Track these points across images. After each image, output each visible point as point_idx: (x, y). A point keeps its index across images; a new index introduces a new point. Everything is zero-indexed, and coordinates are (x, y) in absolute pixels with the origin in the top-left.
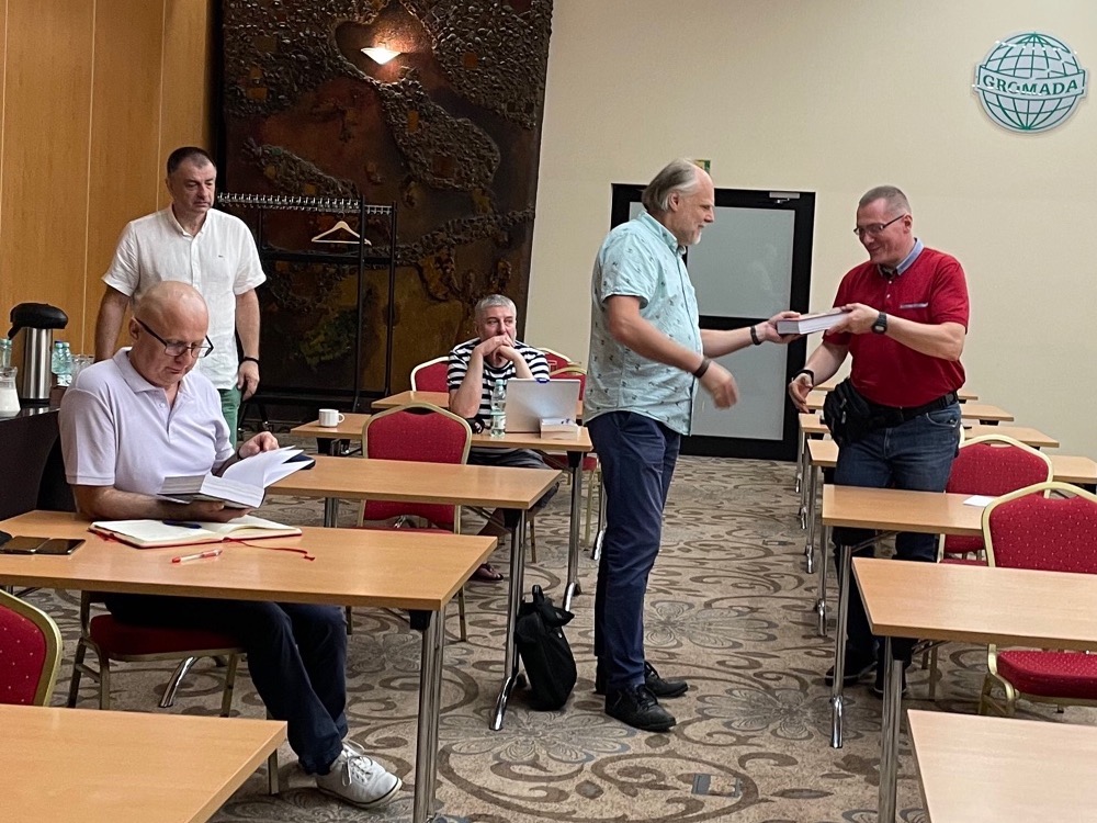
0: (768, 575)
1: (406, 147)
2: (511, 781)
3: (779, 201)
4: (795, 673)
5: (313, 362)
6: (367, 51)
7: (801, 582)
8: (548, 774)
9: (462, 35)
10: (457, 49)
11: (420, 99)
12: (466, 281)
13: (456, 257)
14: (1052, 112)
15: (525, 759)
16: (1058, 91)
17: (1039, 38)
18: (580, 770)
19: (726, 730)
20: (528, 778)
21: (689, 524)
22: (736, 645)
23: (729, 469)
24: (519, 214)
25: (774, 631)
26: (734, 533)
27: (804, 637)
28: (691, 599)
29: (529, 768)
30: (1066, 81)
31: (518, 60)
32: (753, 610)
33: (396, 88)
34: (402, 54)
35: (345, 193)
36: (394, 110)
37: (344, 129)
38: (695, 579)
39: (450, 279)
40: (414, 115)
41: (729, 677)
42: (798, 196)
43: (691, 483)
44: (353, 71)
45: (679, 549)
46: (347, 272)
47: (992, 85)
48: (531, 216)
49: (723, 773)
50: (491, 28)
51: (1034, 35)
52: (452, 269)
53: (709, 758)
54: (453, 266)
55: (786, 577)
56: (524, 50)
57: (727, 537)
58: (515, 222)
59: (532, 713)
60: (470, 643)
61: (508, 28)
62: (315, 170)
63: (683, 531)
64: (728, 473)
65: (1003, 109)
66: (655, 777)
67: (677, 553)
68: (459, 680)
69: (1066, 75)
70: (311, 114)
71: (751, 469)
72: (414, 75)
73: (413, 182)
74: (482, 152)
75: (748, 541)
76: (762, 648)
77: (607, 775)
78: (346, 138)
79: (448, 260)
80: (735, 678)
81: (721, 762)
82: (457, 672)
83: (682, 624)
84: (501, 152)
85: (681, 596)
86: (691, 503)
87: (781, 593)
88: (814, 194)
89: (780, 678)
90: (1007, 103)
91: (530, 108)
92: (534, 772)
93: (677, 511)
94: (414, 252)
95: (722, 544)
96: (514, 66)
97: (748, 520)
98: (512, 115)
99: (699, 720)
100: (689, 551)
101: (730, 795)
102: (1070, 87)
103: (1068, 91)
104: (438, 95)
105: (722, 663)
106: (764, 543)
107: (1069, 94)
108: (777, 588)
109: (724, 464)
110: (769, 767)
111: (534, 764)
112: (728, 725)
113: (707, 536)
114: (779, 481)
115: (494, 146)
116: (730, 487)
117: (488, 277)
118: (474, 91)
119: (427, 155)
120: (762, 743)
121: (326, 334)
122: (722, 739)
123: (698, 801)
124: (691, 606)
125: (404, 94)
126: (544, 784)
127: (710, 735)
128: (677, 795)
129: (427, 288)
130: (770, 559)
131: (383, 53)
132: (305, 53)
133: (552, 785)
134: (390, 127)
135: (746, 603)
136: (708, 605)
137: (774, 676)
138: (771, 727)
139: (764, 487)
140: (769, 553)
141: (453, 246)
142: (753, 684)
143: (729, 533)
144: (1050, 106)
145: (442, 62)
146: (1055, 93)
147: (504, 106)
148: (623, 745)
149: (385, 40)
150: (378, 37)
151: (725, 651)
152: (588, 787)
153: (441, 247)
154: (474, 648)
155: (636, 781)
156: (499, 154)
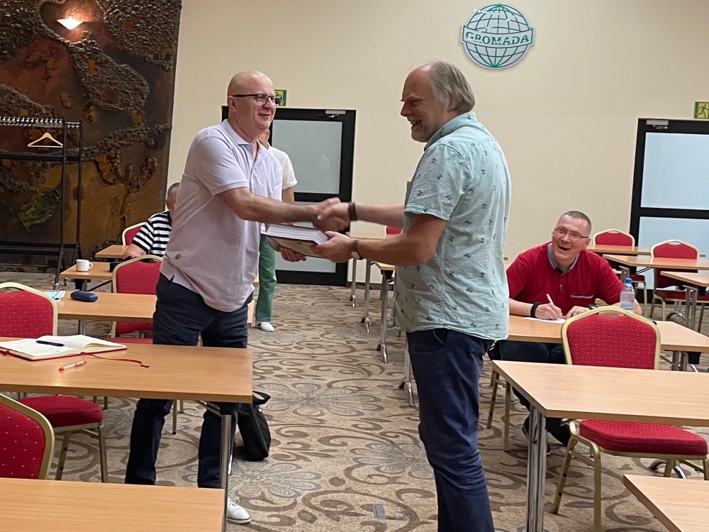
0: (359, 365)
1: (87, 84)
2: (253, 511)
3: (333, 116)
4: (406, 433)
5: (27, 225)
6: (61, 21)
7: (383, 369)
8: (276, 506)
9: (123, 10)
10: (120, 19)
11: (96, 52)
12: (127, 171)
13: (120, 155)
14: (512, 55)
15: (256, 495)
16: (515, 42)
17: (503, 8)
18: (295, 503)
19: (377, 473)
20: (264, 509)
21: (293, 330)
22: (359, 414)
23: (303, 292)
24: (162, 126)
25: (380, 404)
26: (325, 336)
27: (401, 407)
28: (317, 382)
29: (261, 502)
30: (521, 35)
31: (160, 26)
32: (360, 389)
33: (80, 45)
34: (84, 23)
35: (48, 114)
36: (79, 60)
37: (46, 72)
38: (314, 368)
39: (116, 169)
40: (92, 62)
41: (364, 436)
42: (344, 113)
43: (283, 302)
44: (52, 35)
45: (295, 347)
46: (49, 166)
47: (472, 38)
48: (169, 128)
49: (389, 504)
50: (142, 5)
51: (500, 6)
52: (118, 164)
53: (375, 493)
54: (119, 161)
55: (372, 366)
56: (164, 20)
57: (321, 339)
58: (159, 132)
59: (247, 463)
60: (186, 414)
61: (154, 5)
62: (27, 99)
63: (292, 335)
64: (304, 295)
65: (479, 54)
66: (346, 507)
67: (294, 350)
68: (190, 440)
69: (521, 32)
70: (24, 62)
71: (317, 292)
72: (92, 37)
73: (92, 107)
74: (137, 86)
75: (336, 341)
76: (377, 415)
77: (314, 506)
78: (48, 78)
79: (116, 158)
80: (369, 437)
81: (385, 496)
82: (186, 434)
83: (318, 399)
84: (150, 86)
85: (309, 380)
86: (288, 316)
87: (373, 377)
88: (355, 111)
89: (398, 436)
90: (482, 50)
91: (168, 57)
92: (266, 505)
93: (282, 321)
94: (93, 152)
95: (321, 343)
96: (157, 30)
97: (330, 327)
98: (156, 62)
99: (358, 466)
100: (302, 348)
101: (401, 519)
102: (523, 39)
103: (522, 42)
104: (107, 49)
105: (355, 426)
106: (347, 342)
107: (522, 44)
108: (369, 374)
109: (298, 289)
110: (418, 499)
111: (263, 498)
112: (378, 469)
113: (308, 338)
114: (339, 300)
115: (145, 82)
116: (309, 304)
117: (141, 168)
118: (131, 47)
119: (101, 89)
120: (406, 482)
121: (35, 207)
122: (379, 479)
123: (381, 524)
124: (319, 387)
125: (85, 49)
126: (276, 513)
127: (370, 476)
128: (366, 520)
129: (101, 176)
130: (356, 354)
131: (71, 22)
132: (20, 22)
133: (281, 513)
134: (76, 71)
135: (352, 383)
136: (330, 385)
137: (393, 435)
138: (407, 470)
139: (331, 304)
140: (353, 350)
141: (118, 148)
142: (382, 440)
143: (322, 336)
144: (510, 52)
145: (110, 28)
146: (513, 43)
147: (151, 56)
148: (316, 484)
149: (73, 14)
150: (68, 12)
151: (355, 418)
152: (305, 515)
153: (111, 149)
154: (191, 418)
155: (335, 510)
156: (148, 88)
